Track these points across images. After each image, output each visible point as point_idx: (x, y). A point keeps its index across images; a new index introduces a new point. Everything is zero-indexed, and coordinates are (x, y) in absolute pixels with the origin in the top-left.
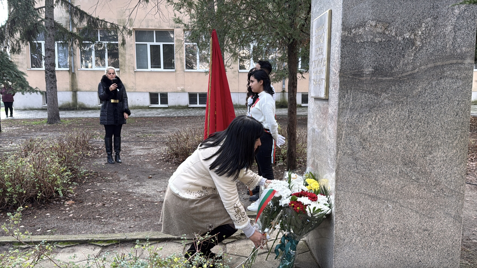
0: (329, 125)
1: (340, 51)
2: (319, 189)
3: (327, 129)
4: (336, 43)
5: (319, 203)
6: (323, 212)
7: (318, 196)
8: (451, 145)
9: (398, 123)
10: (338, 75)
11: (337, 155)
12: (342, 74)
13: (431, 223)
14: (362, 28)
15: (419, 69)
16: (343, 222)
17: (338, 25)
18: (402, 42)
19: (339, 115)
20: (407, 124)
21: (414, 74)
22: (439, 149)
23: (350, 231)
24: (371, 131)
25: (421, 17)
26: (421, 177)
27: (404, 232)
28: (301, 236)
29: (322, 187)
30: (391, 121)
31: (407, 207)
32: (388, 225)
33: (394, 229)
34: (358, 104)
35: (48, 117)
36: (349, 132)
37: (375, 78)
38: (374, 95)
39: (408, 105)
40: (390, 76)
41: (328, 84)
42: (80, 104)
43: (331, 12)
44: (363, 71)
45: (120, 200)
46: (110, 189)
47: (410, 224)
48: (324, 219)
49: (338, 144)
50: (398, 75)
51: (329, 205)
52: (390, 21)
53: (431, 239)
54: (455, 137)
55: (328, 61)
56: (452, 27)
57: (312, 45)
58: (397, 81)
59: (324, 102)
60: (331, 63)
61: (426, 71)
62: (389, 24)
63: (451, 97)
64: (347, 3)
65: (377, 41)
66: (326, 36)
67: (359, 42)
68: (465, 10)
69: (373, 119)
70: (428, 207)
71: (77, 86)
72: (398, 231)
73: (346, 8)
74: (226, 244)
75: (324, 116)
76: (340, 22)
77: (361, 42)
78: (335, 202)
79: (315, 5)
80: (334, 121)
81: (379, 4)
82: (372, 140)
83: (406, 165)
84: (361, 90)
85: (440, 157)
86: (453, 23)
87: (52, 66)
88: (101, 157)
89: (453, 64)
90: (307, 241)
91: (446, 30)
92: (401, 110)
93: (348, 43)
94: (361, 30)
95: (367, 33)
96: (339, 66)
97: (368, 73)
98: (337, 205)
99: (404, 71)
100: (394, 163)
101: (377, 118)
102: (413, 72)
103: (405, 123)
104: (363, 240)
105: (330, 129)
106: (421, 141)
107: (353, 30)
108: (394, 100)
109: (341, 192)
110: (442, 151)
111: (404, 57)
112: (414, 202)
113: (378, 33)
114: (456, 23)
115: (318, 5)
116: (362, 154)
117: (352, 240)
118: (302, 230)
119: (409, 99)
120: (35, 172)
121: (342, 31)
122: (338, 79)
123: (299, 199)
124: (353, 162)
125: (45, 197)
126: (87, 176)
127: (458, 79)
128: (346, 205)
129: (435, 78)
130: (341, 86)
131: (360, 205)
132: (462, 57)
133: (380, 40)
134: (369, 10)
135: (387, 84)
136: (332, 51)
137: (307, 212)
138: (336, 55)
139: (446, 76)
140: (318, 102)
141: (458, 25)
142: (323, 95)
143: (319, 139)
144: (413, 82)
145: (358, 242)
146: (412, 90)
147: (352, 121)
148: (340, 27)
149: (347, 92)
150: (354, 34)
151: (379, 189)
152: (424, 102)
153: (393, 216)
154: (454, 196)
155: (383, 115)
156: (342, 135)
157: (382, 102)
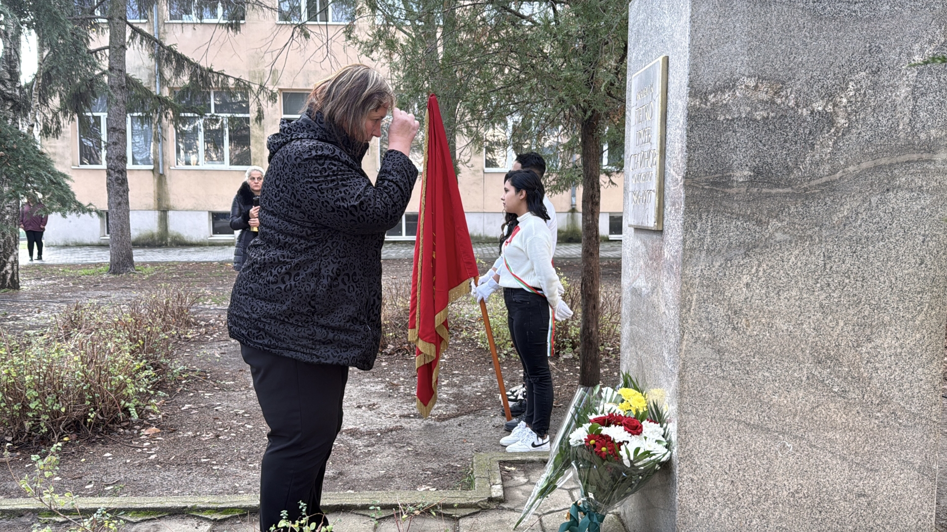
0: (664, 281)
1: (685, 137)
2: (645, 409)
3: (660, 290)
4: (678, 121)
5: (645, 438)
6: (653, 458)
7: (643, 423)
8: (911, 323)
9: (803, 279)
10: (682, 183)
11: (681, 343)
12: (689, 181)
13: (872, 481)
14: (729, 91)
15: (844, 172)
16: (695, 478)
17: (681, 86)
18: (809, 119)
19: (684, 263)
20: (822, 282)
21: (834, 181)
22: (886, 332)
23: (710, 496)
24: (749, 295)
25: (846, 70)
26: (851, 388)
27: (817, 499)
28: (609, 503)
29: (652, 405)
30: (788, 274)
31: (824, 448)
32: (785, 485)
33: (798, 493)
34: (722, 241)
35: (111, 260)
36: (705, 296)
37: (756, 189)
38: (754, 222)
39: (824, 244)
40: (785, 186)
41: (662, 202)
42: (175, 235)
43: (667, 60)
44: (731, 175)
45: (248, 426)
46: (230, 405)
47: (830, 482)
48: (656, 471)
49: (683, 320)
50: (802, 183)
51: (665, 444)
52: (785, 79)
53: (873, 512)
54: (918, 308)
55: (661, 156)
56: (909, 89)
57: (628, 124)
58: (800, 195)
59: (655, 236)
60: (668, 160)
61: (857, 176)
62: (783, 83)
63: (910, 228)
64: (698, 43)
65: (759, 118)
66: (656, 107)
67: (722, 118)
69: (754, 271)
70: (866, 449)
71: (168, 200)
72: (805, 498)
73: (697, 52)
74: (460, 518)
75: (655, 264)
76: (685, 80)
77: (728, 120)
78: (678, 437)
79: (634, 45)
80: (675, 274)
81: (762, 46)
82: (752, 313)
83: (820, 363)
84: (728, 213)
85: (890, 347)
86: (911, 83)
87: (121, 161)
88: (213, 340)
89: (912, 161)
90: (622, 515)
91: (896, 96)
92: (808, 253)
93: (702, 121)
94: (727, 96)
95: (739, 101)
96: (683, 165)
97: (741, 180)
98: (682, 442)
100: (795, 359)
101: (761, 269)
102: (833, 177)
103: (818, 279)
104: (735, 515)
105: (668, 290)
106: (849, 314)
107: (711, 97)
108: (795, 233)
109: (690, 416)
110: (892, 336)
111: (812, 148)
112: (838, 437)
113: (762, 101)
114: (916, 81)
115: (641, 46)
116: (731, 341)
117: (712, 514)
118: (612, 494)
119: (824, 231)
120: (84, 372)
121: (688, 98)
122: (682, 191)
123: (605, 431)
124: (714, 356)
125: (102, 420)
126: (186, 378)
127: (922, 191)
128: (700, 443)
129: (875, 191)
130: (687, 205)
131: (729, 444)
132: (931, 147)
133: (765, 115)
134: (742, 58)
135: (779, 202)
136: (669, 136)
137: (622, 457)
138: (677, 144)
139: (899, 187)
140: (643, 236)
141: (921, 86)
142: (651, 223)
143: (644, 309)
144: (832, 198)
145: (725, 518)
146: (830, 213)
147: (711, 274)
148: (685, 90)
149: (701, 218)
150: (713, 104)
151: (768, 411)
152: (854, 238)
153: (796, 467)
154: (920, 427)
155: (773, 262)
156: (690, 301)
157: (770, 237)
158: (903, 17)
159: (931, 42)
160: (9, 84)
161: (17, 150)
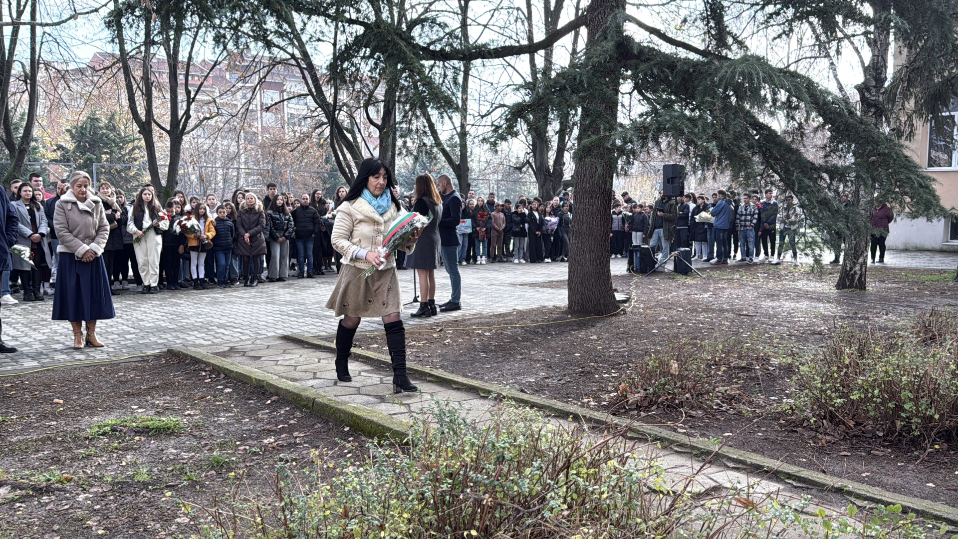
160: (873, 91)
161: (888, 155)
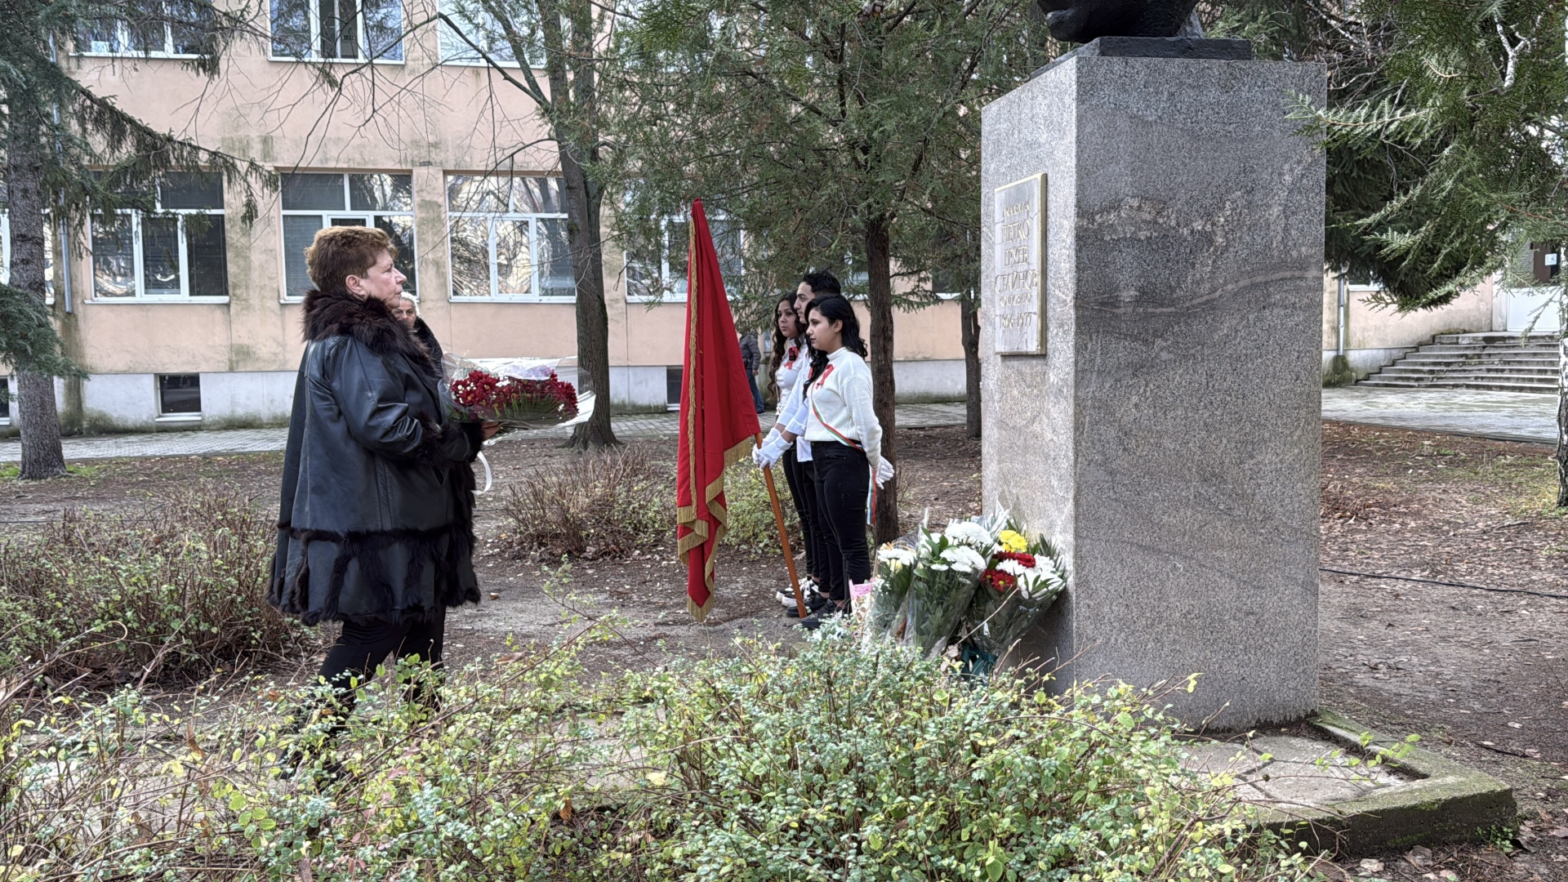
0: (1050, 407)
1: (1074, 257)
2: (1032, 546)
3: (1044, 417)
4: (1063, 241)
5: (1041, 570)
7: (1035, 557)
8: (1289, 438)
9: (1187, 398)
10: (1072, 304)
11: (1075, 466)
12: (1079, 301)
14: (1115, 211)
15: (1223, 290)
16: (1092, 604)
17: (1066, 206)
18: (1189, 238)
19: (1077, 385)
20: (1206, 400)
21: (1214, 300)
22: (1267, 448)
23: (1106, 621)
24: (1138, 415)
25: (1223, 190)
26: (1236, 506)
27: (1208, 619)
30: (1174, 394)
31: (1212, 568)
32: (1177, 606)
33: (1190, 614)
34: (1111, 362)
35: (24, 456)
36: (1097, 418)
37: (1142, 309)
38: (1141, 342)
39: (1206, 363)
40: (1169, 306)
41: (1045, 324)
42: (95, 415)
43: (1045, 178)
44: (1118, 295)
47: (1220, 601)
49: (1077, 443)
50: (1184, 302)
52: (1166, 199)
53: (1262, 630)
55: (1043, 277)
56: (1280, 208)
58: (1182, 315)
59: (1033, 362)
60: (1052, 281)
61: (1235, 294)
62: (1165, 203)
63: (1285, 344)
65: (1143, 238)
66: (1035, 226)
67: (1109, 238)
68: (1303, 175)
69: (1142, 391)
70: (1252, 566)
71: (82, 356)
72: (1197, 618)
73: (1084, 173)
76: (1072, 200)
77: (1114, 240)
78: (1074, 563)
80: (1065, 398)
81: (1145, 166)
82: (1141, 433)
83: (1205, 481)
84: (1116, 333)
85: (1270, 463)
86: (1283, 201)
89: (1285, 279)
91: (1269, 214)
92: (1192, 371)
93: (1090, 241)
94: (1112, 216)
95: (1124, 222)
96: (1071, 286)
97: (1128, 300)
98: (1079, 568)
99: (1194, 295)
100: (1183, 478)
101: (1149, 389)
102: (1213, 296)
103: (1201, 398)
104: (1131, 640)
105: (1055, 415)
106: (1232, 432)
107: (1097, 217)
108: (1179, 352)
110: (1273, 452)
111: (1193, 267)
112: (1225, 555)
113: (1144, 221)
114: (1287, 201)
115: (1003, 158)
116: (1121, 462)
117: (1109, 639)
119: (1206, 350)
121: (1076, 218)
122: (1072, 312)
123: (1001, 565)
124: (1107, 478)
127: (1295, 308)
128: (1095, 568)
129: (1252, 308)
130: (1078, 326)
131: (1123, 567)
132: (1302, 265)
133: (1149, 235)
134: (1126, 178)
135: (1163, 321)
136: (1051, 256)
137: (1019, 589)
138: (1062, 264)
139: (1274, 304)
141: (1291, 205)
142: (1033, 347)
143: (1020, 442)
144: (1212, 316)
145: (1121, 643)
146: (1211, 331)
147: (1101, 396)
148: (1072, 210)
149: (1091, 339)
150: (1100, 224)
151: (1158, 531)
152: (1234, 356)
153: (1187, 587)
154: (1301, 542)
155: (1160, 382)
156: (1083, 424)
157: (1156, 357)
158: (1273, 137)
159: (1299, 162)
